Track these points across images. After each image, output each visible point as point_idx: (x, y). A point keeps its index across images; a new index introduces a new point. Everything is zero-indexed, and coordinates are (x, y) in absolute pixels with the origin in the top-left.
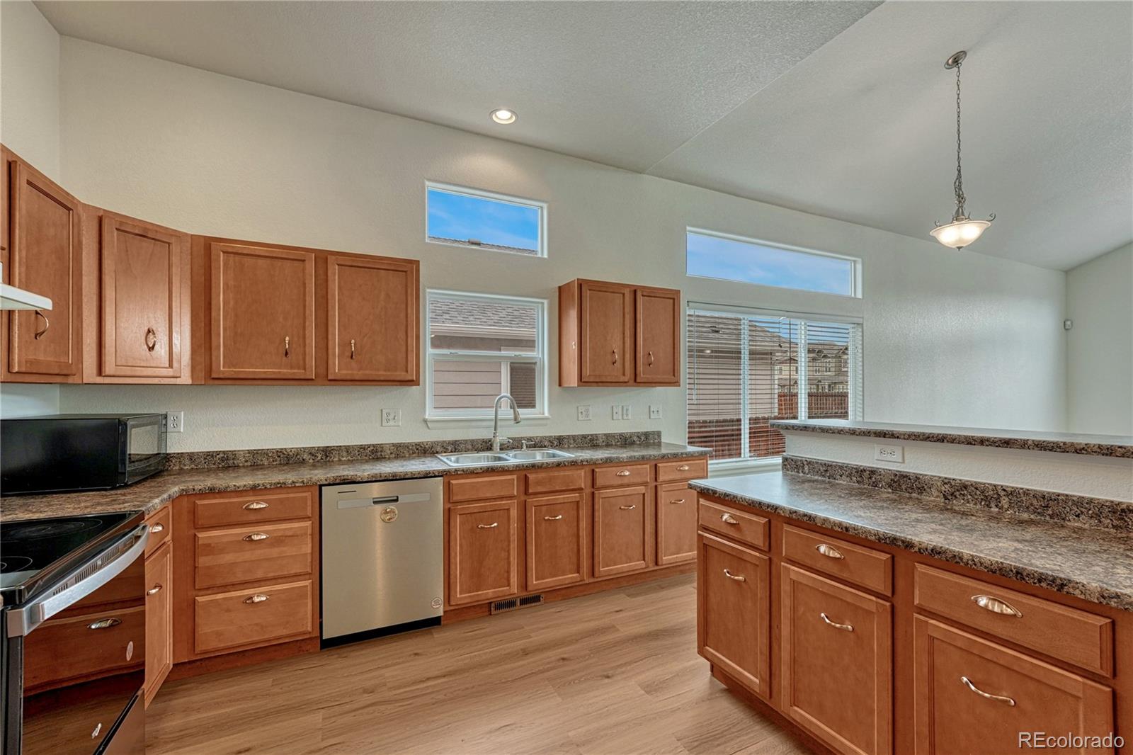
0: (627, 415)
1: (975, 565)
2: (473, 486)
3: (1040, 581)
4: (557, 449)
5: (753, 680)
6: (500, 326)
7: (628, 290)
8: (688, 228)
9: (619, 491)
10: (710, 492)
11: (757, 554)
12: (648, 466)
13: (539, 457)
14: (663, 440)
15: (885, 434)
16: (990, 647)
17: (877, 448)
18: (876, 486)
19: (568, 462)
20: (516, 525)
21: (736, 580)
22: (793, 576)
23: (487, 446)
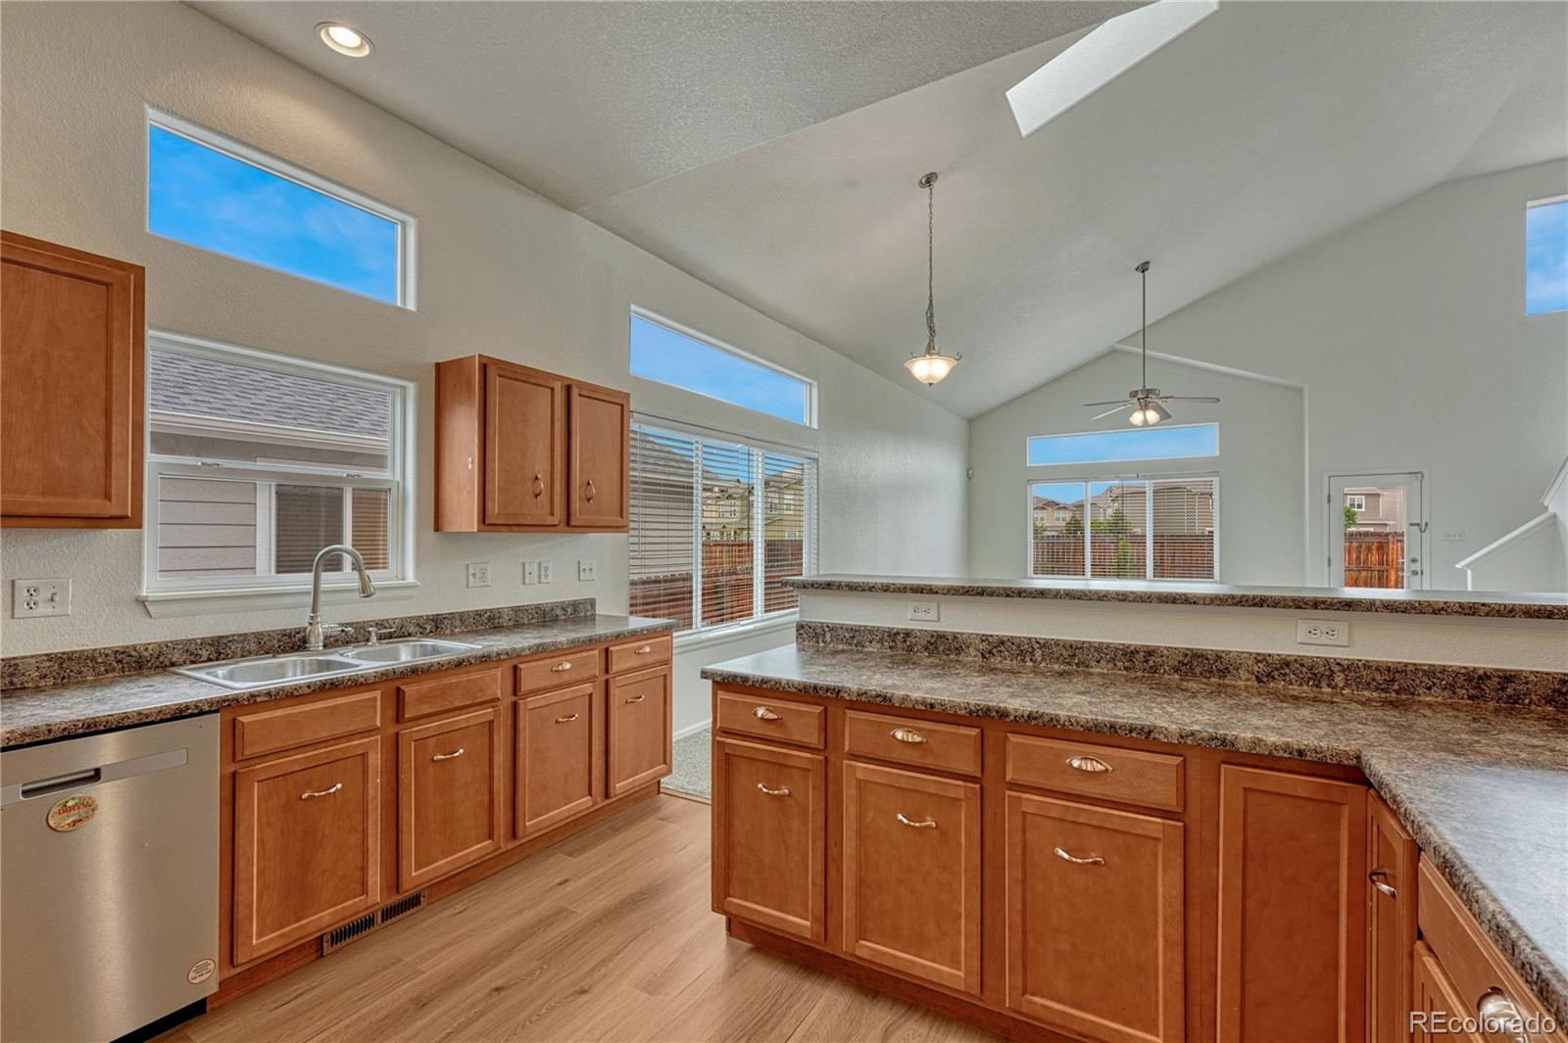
0: (546, 576)
1: (1072, 725)
2: (290, 720)
3: (1131, 731)
4: (431, 637)
5: (800, 924)
6: (257, 420)
7: (559, 383)
8: (633, 307)
9: (555, 696)
10: (739, 679)
11: (809, 755)
12: (596, 652)
13: (405, 655)
14: (597, 612)
15: (923, 589)
16: (1083, 809)
17: (911, 605)
18: (911, 650)
19: (475, 658)
20: (379, 780)
21: (775, 795)
22: (860, 775)
23: (294, 642)
